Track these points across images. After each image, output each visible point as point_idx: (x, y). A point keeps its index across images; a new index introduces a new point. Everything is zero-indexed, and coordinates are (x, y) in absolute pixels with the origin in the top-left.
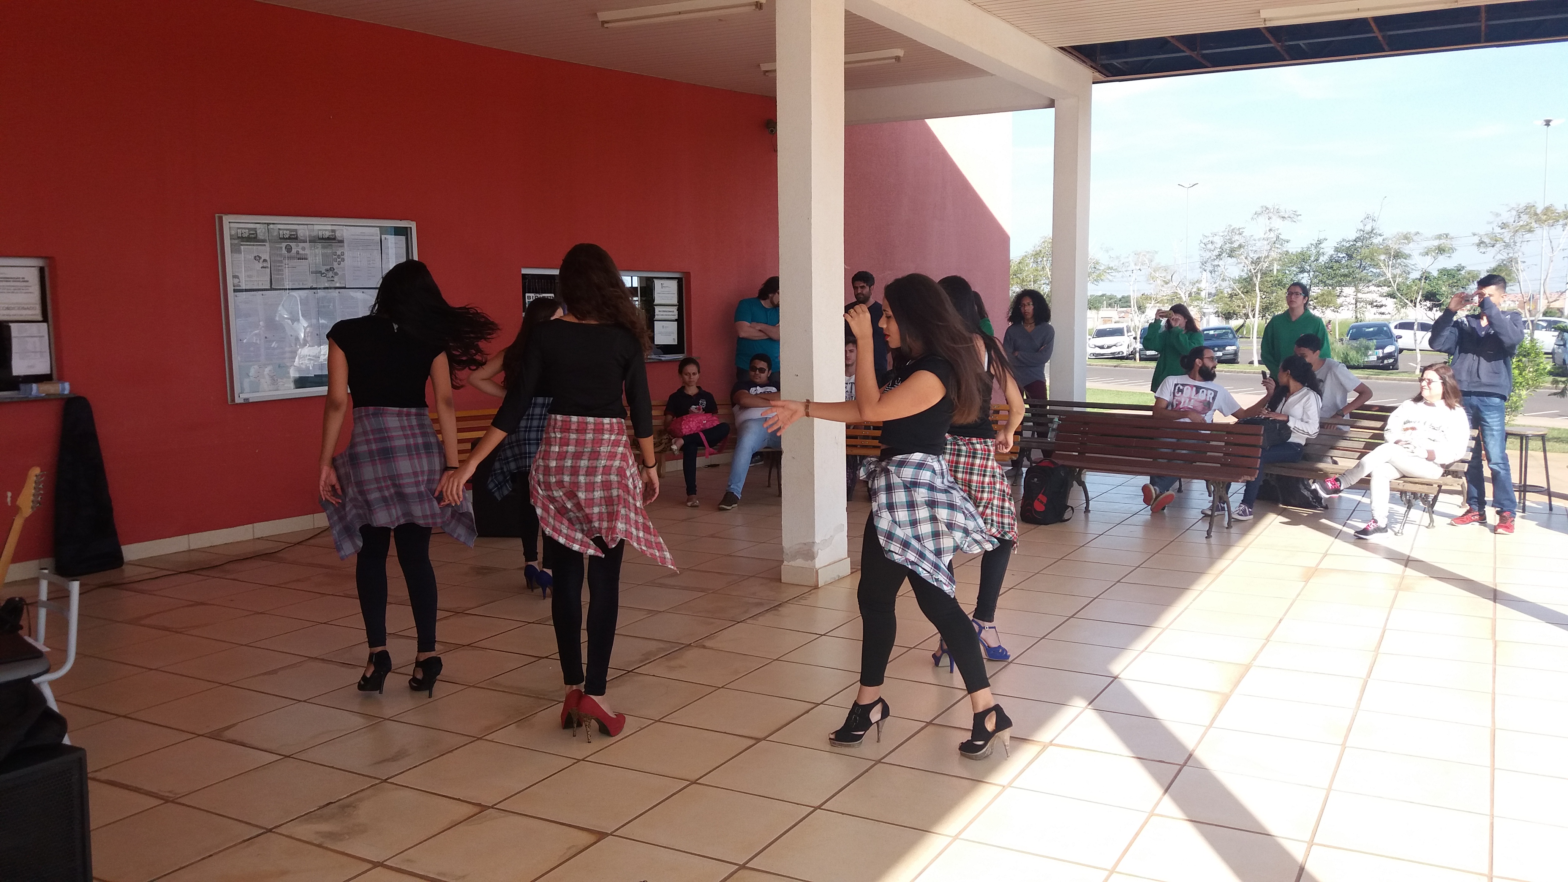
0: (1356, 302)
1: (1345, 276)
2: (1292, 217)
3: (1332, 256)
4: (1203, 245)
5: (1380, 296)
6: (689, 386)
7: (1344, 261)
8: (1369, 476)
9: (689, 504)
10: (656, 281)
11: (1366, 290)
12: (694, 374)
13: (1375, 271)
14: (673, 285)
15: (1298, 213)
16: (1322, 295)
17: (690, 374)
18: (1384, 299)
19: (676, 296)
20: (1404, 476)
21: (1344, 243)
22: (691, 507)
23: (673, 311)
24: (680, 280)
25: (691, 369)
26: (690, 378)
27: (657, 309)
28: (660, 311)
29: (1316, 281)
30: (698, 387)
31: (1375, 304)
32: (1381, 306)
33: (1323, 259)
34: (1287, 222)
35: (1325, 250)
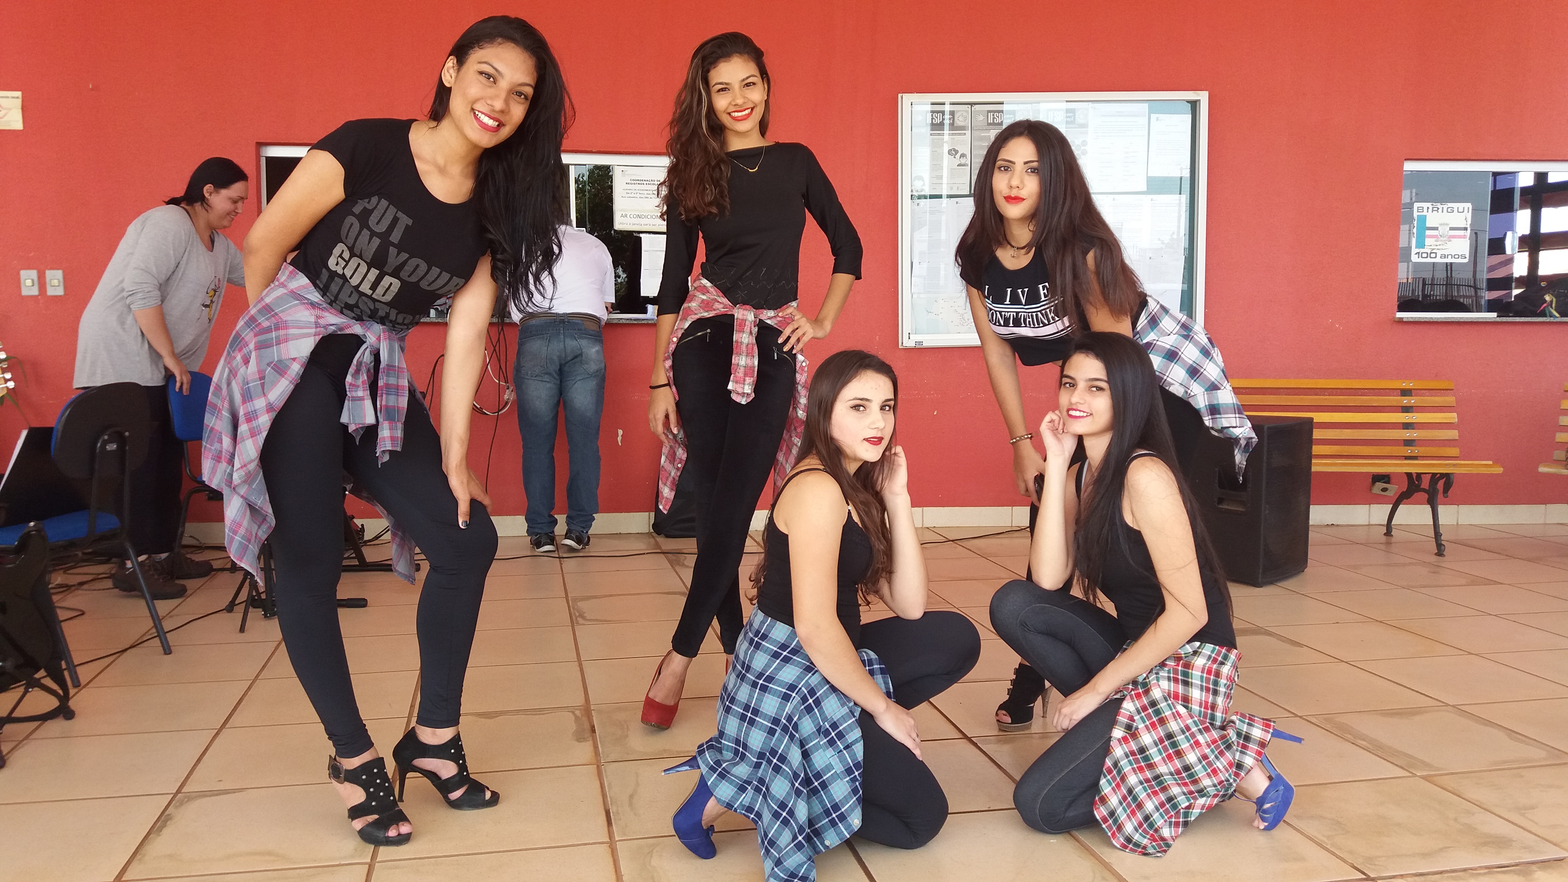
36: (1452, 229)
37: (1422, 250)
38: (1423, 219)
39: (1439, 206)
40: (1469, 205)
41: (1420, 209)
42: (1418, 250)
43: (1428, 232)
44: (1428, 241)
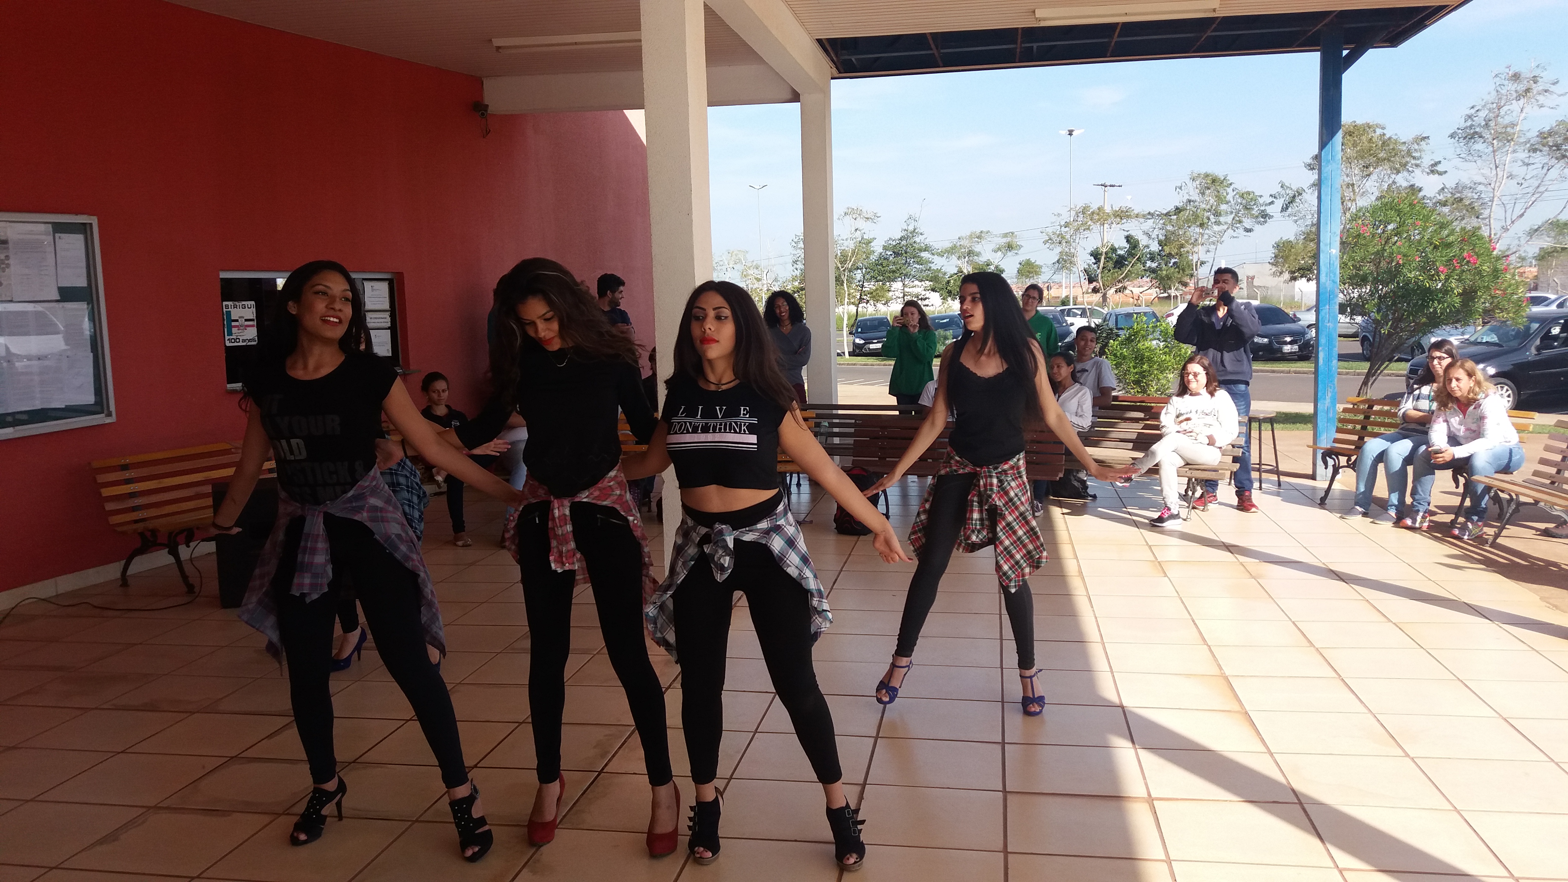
0: (904, 295)
1: (894, 272)
2: (871, 219)
3: (881, 254)
4: (794, 244)
5: (925, 290)
6: (437, 405)
7: (891, 258)
8: (1157, 465)
9: (460, 543)
10: (366, 283)
11: (911, 284)
12: (443, 391)
13: (918, 267)
14: (384, 287)
15: (878, 215)
16: (877, 289)
17: (439, 391)
18: (927, 292)
19: (387, 300)
20: (1187, 464)
21: (891, 242)
22: (463, 546)
23: (386, 318)
24: (391, 282)
25: (441, 385)
26: (439, 396)
27: (369, 316)
28: (371, 318)
29: (868, 277)
30: (447, 406)
31: (920, 297)
32: (926, 299)
33: (873, 258)
34: (869, 223)
35: (875, 249)
36: (246, 320)
37: (231, 337)
38: (229, 313)
39: (238, 304)
40: (253, 303)
41: (227, 307)
42: (229, 337)
43: (233, 324)
44: (234, 330)
